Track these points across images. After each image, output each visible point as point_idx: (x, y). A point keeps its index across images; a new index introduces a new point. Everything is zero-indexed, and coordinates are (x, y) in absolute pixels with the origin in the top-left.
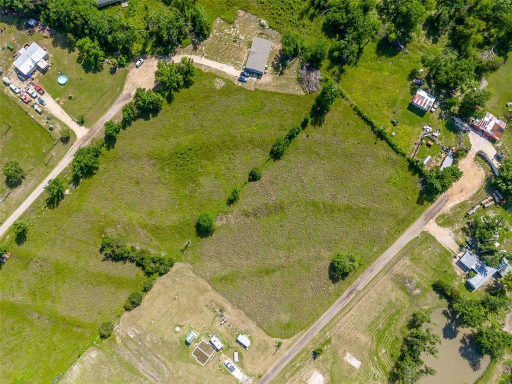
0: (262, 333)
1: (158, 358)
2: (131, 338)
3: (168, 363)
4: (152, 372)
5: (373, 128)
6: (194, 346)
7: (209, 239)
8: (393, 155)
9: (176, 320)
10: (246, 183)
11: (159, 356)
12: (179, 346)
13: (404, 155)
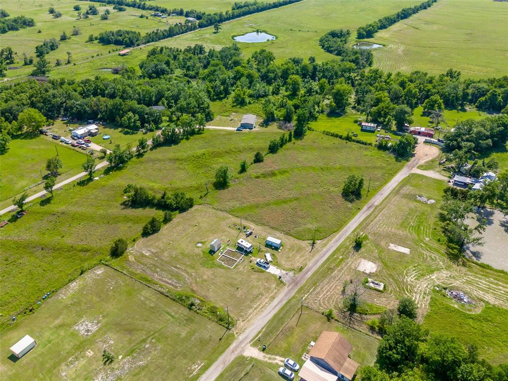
0: (292, 239)
1: (177, 268)
2: (146, 256)
3: (189, 270)
4: (170, 279)
5: (341, 137)
6: (220, 254)
7: (226, 190)
8: (361, 145)
9: (198, 239)
10: (252, 164)
11: (178, 266)
12: (202, 256)
13: (370, 144)
